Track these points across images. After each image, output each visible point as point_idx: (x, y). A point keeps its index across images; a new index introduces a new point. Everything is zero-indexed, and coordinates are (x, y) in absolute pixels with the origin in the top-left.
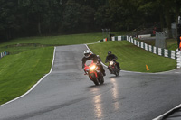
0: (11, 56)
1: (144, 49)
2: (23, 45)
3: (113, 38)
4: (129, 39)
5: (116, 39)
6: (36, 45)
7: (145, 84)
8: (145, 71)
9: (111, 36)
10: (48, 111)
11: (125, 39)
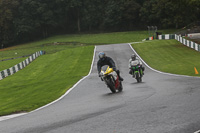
0: (46, 55)
1: (194, 49)
2: (61, 44)
3: (160, 37)
4: (178, 38)
5: (163, 38)
6: (75, 44)
7: (191, 90)
8: (194, 74)
9: (158, 34)
10: (80, 120)
11: (173, 37)
